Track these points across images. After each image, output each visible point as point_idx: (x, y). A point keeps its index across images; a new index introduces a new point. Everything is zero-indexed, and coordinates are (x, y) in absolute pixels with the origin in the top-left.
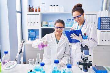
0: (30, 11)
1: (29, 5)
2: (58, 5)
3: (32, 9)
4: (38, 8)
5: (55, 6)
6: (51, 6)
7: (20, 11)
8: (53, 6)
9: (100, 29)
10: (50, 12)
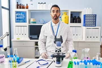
0: (18, 8)
1: (18, 3)
2: (45, 3)
3: (20, 6)
4: (26, 5)
5: (42, 3)
6: (39, 3)
7: (8, 8)
8: (41, 4)
9: (85, 26)
10: (38, 9)
